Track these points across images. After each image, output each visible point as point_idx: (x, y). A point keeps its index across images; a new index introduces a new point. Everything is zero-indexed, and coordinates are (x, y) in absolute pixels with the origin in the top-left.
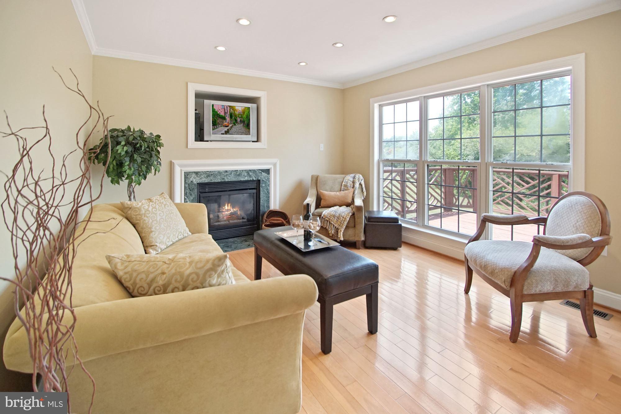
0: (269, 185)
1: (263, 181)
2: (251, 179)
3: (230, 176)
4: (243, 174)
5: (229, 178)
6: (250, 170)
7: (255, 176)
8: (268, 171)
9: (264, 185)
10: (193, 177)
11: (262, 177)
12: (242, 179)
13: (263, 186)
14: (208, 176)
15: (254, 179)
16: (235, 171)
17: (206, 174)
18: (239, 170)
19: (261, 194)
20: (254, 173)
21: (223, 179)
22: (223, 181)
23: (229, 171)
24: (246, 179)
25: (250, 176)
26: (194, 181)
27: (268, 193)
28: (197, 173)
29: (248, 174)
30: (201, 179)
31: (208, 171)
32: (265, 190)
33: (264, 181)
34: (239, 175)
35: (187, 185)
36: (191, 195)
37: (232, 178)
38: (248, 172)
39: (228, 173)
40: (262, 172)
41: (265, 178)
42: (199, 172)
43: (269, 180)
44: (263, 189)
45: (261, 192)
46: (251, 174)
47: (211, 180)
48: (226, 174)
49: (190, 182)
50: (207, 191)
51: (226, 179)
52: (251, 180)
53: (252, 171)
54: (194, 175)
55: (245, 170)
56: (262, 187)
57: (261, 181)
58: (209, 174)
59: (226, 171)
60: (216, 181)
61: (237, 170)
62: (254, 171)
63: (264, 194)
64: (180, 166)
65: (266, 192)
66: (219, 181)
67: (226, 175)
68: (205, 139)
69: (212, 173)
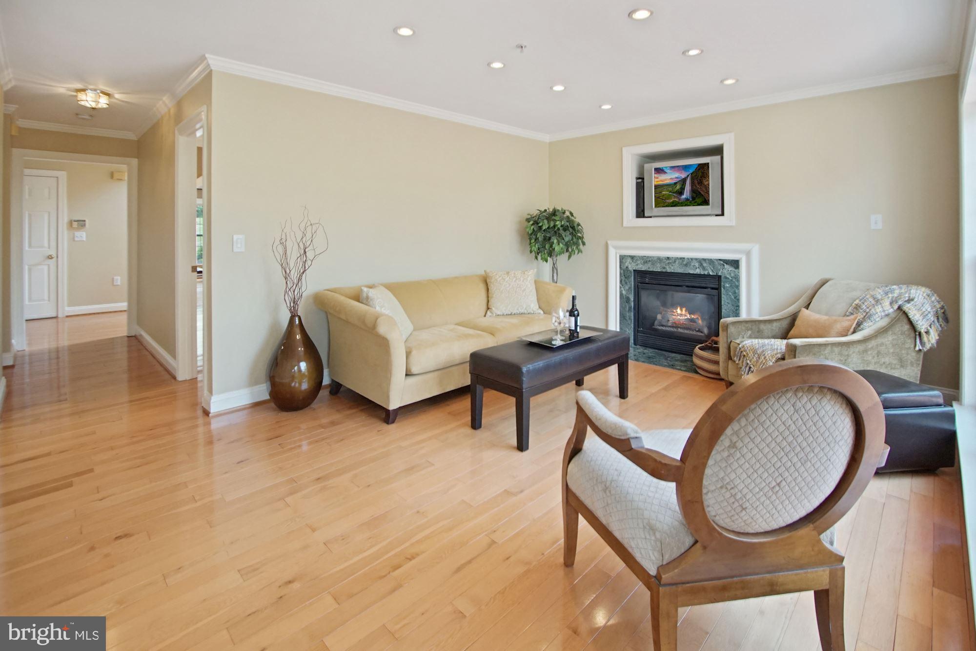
0: (738, 287)
1: (726, 278)
2: (706, 273)
3: (674, 265)
4: (693, 264)
5: (672, 268)
6: (704, 260)
7: (712, 268)
8: (735, 264)
9: (727, 285)
10: (628, 262)
11: (725, 271)
12: (691, 272)
13: (727, 287)
14: (646, 262)
15: (711, 274)
16: (681, 258)
17: (643, 259)
18: (686, 257)
19: (722, 299)
20: (710, 264)
21: (664, 268)
22: (664, 271)
23: (673, 258)
24: (698, 271)
25: (704, 269)
26: (630, 267)
27: (737, 299)
28: (632, 257)
29: (701, 265)
30: (637, 265)
31: (645, 256)
32: (730, 294)
33: (729, 279)
34: (686, 265)
35: (622, 271)
36: (626, 283)
37: (677, 269)
38: (701, 261)
39: (671, 261)
40: (725, 264)
41: (730, 274)
42: (635, 256)
43: (737, 278)
44: (726, 291)
45: (723, 296)
46: (705, 265)
47: (649, 268)
48: (668, 261)
49: (625, 267)
50: (647, 282)
51: (668, 269)
52: (704, 274)
53: (707, 261)
54: (629, 260)
55: (696, 259)
56: (724, 288)
57: (722, 277)
58: (646, 260)
59: (668, 258)
60: (654, 270)
61: (684, 258)
62: (711, 261)
63: (727, 299)
64: (615, 247)
65: (733, 297)
66: (659, 271)
67: (669, 263)
68: (646, 215)
69: (650, 259)
